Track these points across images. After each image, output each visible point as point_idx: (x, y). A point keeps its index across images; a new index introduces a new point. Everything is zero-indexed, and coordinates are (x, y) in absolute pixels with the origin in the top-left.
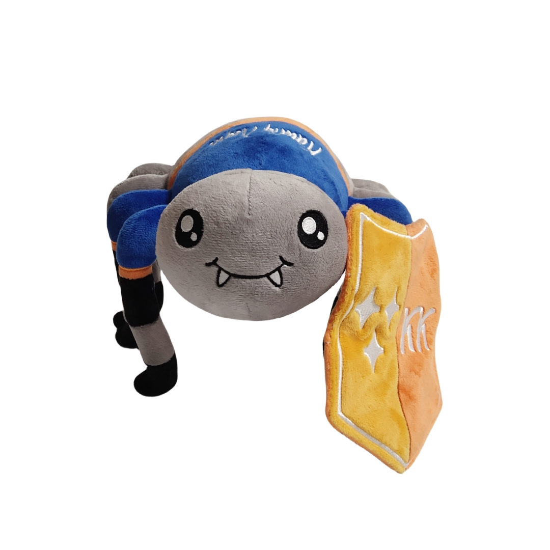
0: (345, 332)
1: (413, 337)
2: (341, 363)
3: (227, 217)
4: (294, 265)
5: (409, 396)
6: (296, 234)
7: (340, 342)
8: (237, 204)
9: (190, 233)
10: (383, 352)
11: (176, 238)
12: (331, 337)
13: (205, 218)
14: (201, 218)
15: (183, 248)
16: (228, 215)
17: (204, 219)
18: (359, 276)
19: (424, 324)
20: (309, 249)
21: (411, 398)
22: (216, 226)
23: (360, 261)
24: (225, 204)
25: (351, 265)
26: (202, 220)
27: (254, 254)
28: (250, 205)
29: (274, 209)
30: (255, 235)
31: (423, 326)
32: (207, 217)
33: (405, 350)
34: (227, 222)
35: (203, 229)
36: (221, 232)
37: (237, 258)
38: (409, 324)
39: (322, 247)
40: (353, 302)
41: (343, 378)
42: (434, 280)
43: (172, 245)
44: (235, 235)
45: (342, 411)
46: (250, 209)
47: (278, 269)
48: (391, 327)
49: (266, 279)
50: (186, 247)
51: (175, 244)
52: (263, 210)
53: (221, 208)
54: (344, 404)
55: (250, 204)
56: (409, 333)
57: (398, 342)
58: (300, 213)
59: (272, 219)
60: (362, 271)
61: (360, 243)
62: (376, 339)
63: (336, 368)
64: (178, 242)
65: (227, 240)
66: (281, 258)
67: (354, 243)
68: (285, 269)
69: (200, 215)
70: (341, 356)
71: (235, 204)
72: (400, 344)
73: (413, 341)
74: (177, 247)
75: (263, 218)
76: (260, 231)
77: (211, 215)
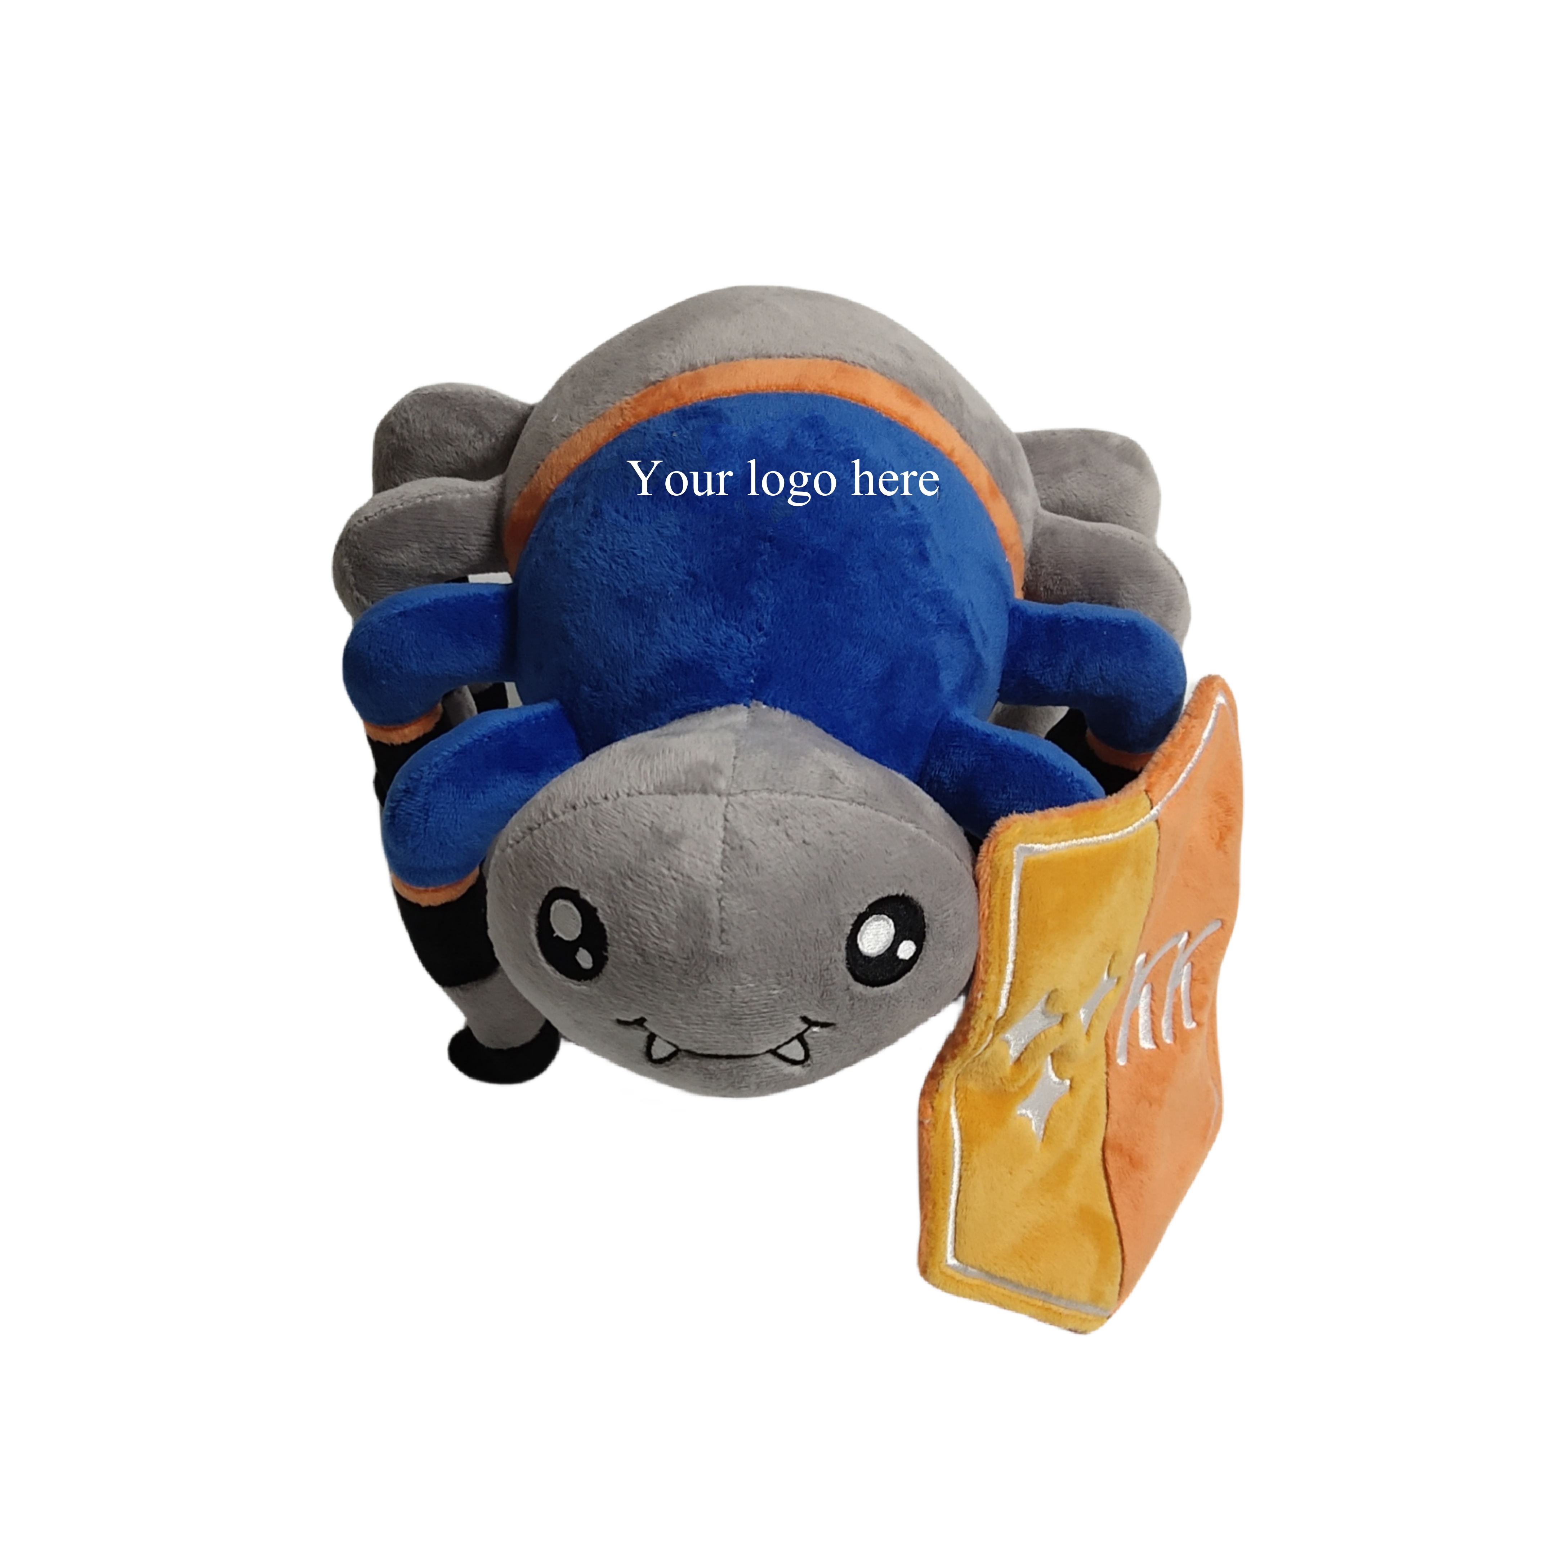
0: (971, 1085)
1: (1152, 1012)
2: (957, 1159)
3: (665, 945)
4: (838, 1026)
5: (1131, 1159)
6: (843, 966)
7: (957, 1109)
8: (692, 915)
9: (574, 946)
10: (1068, 1087)
11: (541, 944)
12: (933, 1107)
13: (611, 928)
14: (602, 925)
15: (558, 976)
16: (670, 940)
17: (607, 929)
18: (1006, 988)
19: (1189, 964)
20: (876, 989)
21: (1134, 1163)
22: (639, 958)
23: (1011, 956)
24: (660, 910)
25: (986, 972)
26: (605, 931)
27: (738, 1022)
28: (722, 919)
29: (786, 922)
30: (737, 987)
31: (1186, 969)
32: (616, 927)
33: (1128, 1053)
34: (666, 957)
35: (606, 951)
36: (651, 974)
37: (695, 1027)
38: (1145, 983)
39: (908, 974)
40: (991, 1035)
41: (959, 1191)
42: (1226, 853)
43: (532, 957)
44: (689, 986)
45: (955, 1256)
46: (723, 931)
47: (800, 1037)
48: (1092, 1032)
49: (770, 1058)
50: (567, 976)
51: (539, 958)
52: (758, 928)
53: (651, 917)
54: (962, 1241)
55: (724, 914)
56: (1143, 1004)
57: (1110, 1043)
58: (853, 914)
59: (781, 948)
60: (1014, 977)
61: (1013, 916)
62: (1050, 1067)
63: (944, 1174)
64: (544, 953)
65: (669, 992)
66: (805, 1019)
67: (997, 925)
68: (815, 1035)
69: (598, 918)
70: (957, 1145)
71: (685, 915)
72: (1115, 1046)
73: (1153, 1023)
74: (543, 968)
75: (758, 948)
76: (750, 978)
77: (625, 926)
